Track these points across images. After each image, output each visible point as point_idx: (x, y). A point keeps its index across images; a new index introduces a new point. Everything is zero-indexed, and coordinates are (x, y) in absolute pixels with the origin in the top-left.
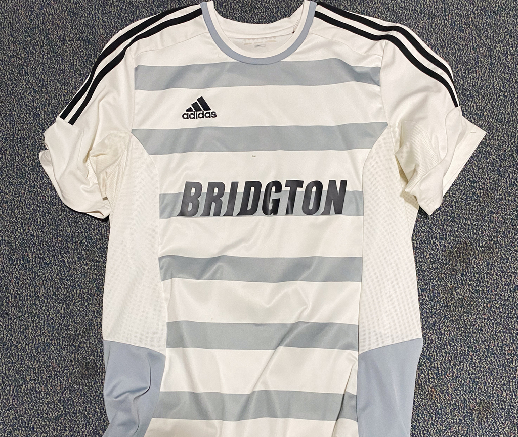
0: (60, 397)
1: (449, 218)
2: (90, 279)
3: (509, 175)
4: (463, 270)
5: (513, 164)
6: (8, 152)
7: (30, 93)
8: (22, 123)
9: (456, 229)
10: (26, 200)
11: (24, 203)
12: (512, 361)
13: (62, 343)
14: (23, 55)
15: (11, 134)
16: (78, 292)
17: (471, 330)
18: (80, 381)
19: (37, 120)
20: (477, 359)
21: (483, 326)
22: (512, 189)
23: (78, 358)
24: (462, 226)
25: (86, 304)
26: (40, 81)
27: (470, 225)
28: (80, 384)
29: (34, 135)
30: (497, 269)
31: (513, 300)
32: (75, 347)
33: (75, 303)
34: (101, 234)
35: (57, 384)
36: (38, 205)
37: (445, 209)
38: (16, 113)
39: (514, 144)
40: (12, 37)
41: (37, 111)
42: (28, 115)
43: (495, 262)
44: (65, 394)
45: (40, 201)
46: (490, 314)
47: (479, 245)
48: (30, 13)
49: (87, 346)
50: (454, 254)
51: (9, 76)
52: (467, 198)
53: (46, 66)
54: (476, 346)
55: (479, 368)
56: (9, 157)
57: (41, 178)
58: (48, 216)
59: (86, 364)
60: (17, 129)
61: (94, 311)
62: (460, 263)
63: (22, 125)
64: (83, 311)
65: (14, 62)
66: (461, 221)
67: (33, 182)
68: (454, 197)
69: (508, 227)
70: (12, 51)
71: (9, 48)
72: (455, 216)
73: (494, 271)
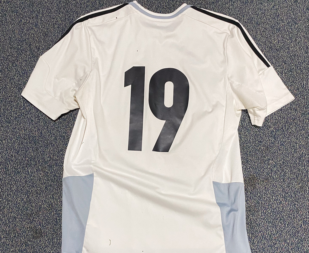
0: (20, 248)
1: (245, 161)
2: (42, 182)
3: (280, 139)
4: (251, 190)
5: (283, 133)
6: (2, 108)
7: (18, 76)
8: (11, 93)
9: (249, 167)
10: (10, 136)
11: (9, 137)
12: (276, 244)
13: (24, 217)
14: (15, 55)
15: (5, 98)
16: (35, 189)
17: (254, 225)
18: (32, 240)
19: (20, 91)
20: (256, 241)
21: (261, 223)
22: (281, 147)
23: (32, 227)
24: (252, 166)
25: (39, 196)
26: (24, 70)
27: (256, 166)
28: (31, 242)
29: (18, 100)
30: (270, 191)
31: (278, 209)
32: (30, 220)
33: (32, 195)
34: (50, 157)
35: (19, 241)
36: (16, 139)
37: (243, 156)
38: (8, 87)
39: (284, 122)
40: (10, 45)
41: (20, 87)
42: (15, 88)
43: (269, 187)
44: (23, 247)
45: (18, 137)
46: (265, 216)
47: (261, 177)
48: (21, 33)
49: (37, 220)
50: (247, 181)
51: (6, 66)
52: (256, 151)
53: (28, 62)
54: (256, 234)
55: (257, 247)
56: (2, 111)
57: (19, 124)
58: (22, 145)
59: (36, 230)
60: (8, 96)
61: (43, 200)
62: (250, 186)
63: (11, 94)
64: (37, 200)
65: (10, 59)
66: (252, 163)
67: (15, 126)
68: (249, 150)
69: (278, 168)
70: (9, 53)
71: (8, 51)
72: (248, 160)
73: (269, 192)
